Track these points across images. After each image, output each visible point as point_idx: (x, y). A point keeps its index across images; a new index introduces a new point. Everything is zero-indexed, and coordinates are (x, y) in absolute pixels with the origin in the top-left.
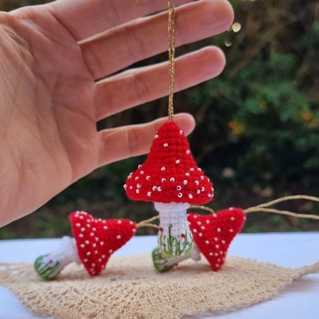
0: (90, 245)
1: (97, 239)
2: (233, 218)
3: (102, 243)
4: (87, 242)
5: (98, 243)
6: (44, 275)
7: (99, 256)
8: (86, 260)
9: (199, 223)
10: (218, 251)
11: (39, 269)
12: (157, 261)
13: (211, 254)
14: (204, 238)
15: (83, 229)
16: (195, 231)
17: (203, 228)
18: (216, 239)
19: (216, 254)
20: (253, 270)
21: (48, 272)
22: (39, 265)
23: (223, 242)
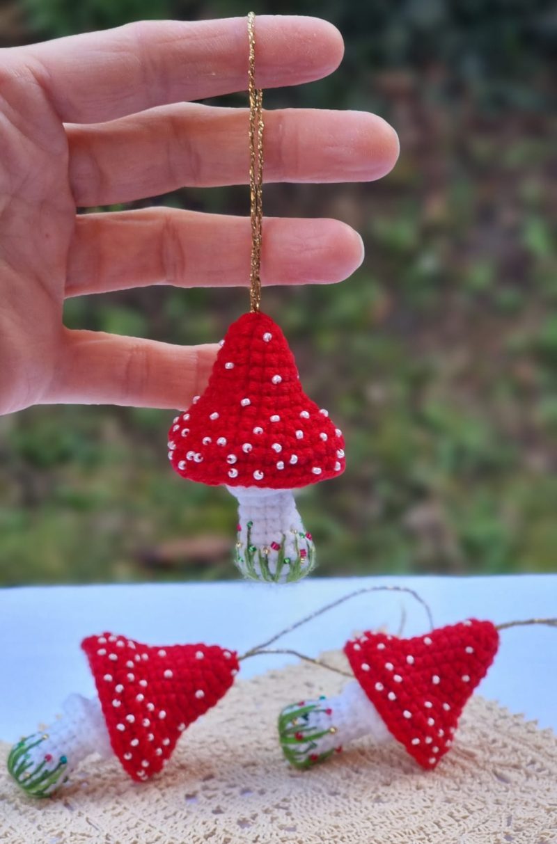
0: (138, 722)
1: (151, 706)
2: (469, 650)
3: (163, 714)
4: (131, 718)
5: (154, 716)
6: (34, 791)
7: (156, 743)
8: (128, 757)
9: (389, 667)
10: (432, 732)
11: (21, 778)
12: (292, 746)
13: (416, 741)
14: (400, 705)
15: (119, 688)
17: (397, 678)
18: (428, 704)
19: (429, 740)
21: (44, 783)
22: (22, 769)
23: (446, 707)
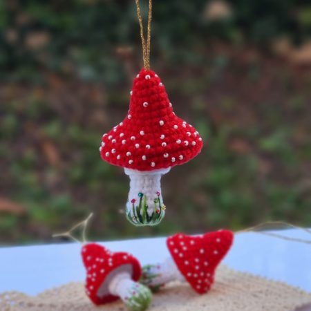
2: (218, 240)
9: (182, 243)
10: (197, 272)
16: (176, 251)
17: (185, 248)
18: (197, 260)
19: (196, 275)
20: (261, 292)
23: (206, 264)
